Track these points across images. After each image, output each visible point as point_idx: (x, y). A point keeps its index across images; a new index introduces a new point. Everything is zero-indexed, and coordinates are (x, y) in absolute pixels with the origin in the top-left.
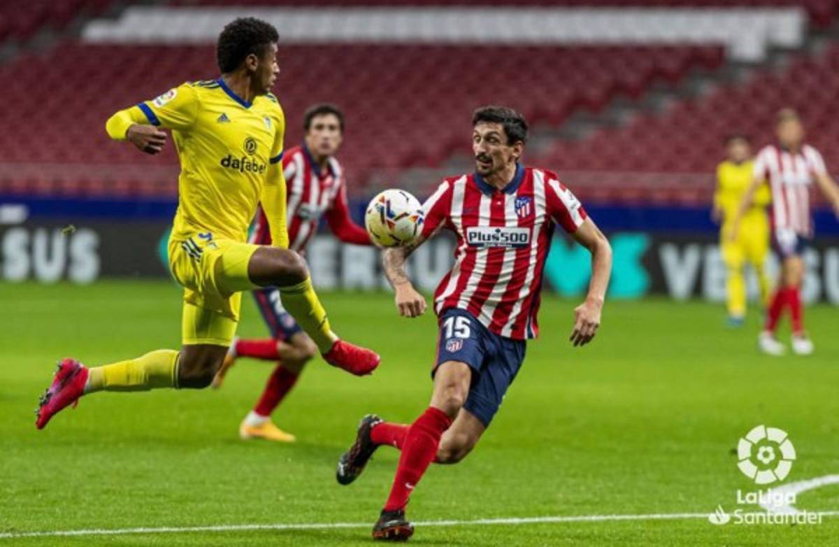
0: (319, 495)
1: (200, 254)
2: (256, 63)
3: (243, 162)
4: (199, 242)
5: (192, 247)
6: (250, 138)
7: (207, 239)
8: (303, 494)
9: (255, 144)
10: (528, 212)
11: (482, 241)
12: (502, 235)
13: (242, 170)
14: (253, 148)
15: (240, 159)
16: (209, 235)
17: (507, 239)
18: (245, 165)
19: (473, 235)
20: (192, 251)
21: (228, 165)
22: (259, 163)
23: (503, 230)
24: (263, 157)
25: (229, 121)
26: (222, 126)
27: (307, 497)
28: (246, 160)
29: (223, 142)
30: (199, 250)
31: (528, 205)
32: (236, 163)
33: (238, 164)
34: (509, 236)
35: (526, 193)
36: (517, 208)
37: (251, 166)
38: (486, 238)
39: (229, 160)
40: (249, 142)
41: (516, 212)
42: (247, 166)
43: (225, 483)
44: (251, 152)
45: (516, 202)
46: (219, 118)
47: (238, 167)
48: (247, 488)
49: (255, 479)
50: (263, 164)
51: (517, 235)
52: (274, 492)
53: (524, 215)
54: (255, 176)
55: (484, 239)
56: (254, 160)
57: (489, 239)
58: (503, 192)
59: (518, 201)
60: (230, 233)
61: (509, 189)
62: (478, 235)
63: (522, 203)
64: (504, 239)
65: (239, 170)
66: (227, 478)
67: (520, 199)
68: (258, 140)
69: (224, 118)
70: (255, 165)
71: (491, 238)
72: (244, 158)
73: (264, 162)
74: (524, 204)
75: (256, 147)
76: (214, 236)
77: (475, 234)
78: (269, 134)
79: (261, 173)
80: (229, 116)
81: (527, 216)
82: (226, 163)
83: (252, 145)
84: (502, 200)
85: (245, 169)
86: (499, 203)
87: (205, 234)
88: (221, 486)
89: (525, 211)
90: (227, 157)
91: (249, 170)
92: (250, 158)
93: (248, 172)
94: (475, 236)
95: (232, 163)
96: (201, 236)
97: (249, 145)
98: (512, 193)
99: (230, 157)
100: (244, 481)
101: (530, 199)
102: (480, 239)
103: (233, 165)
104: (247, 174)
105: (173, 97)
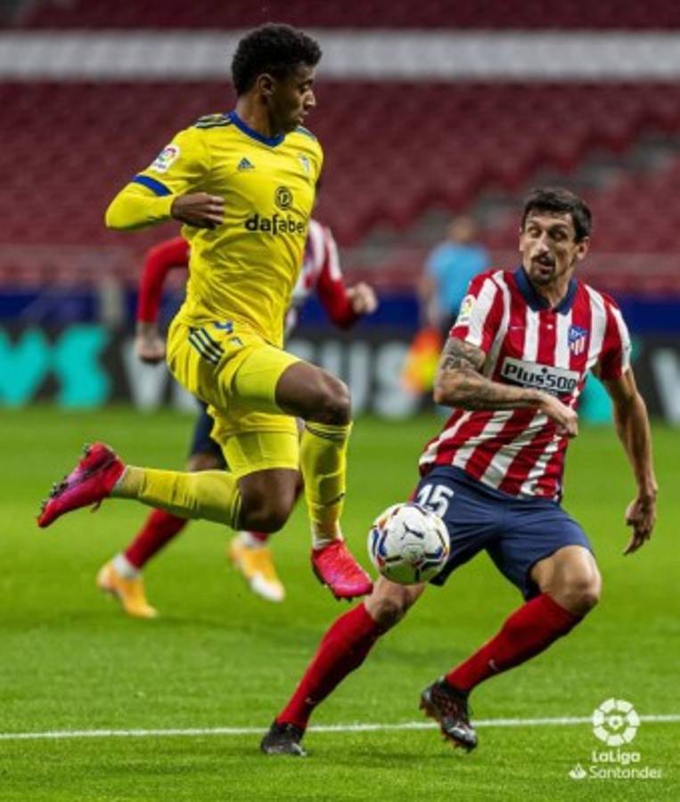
0: (191, 690)
1: (218, 353)
2: (273, 88)
3: (275, 221)
4: (216, 334)
5: (207, 342)
6: (281, 187)
7: (226, 330)
8: (170, 688)
9: (290, 194)
10: (582, 349)
11: (521, 381)
12: (549, 377)
13: (275, 232)
14: (288, 201)
15: (271, 219)
16: (229, 325)
17: (554, 383)
18: (278, 224)
19: (511, 369)
20: (207, 348)
21: (255, 229)
22: (297, 219)
23: (551, 370)
24: (300, 210)
25: (253, 167)
26: (245, 175)
27: (176, 692)
28: (278, 219)
29: (247, 196)
30: (216, 345)
31: (583, 339)
32: (266, 223)
33: (269, 225)
34: (556, 380)
35: (582, 322)
36: (571, 340)
37: (288, 225)
38: (528, 377)
39: (255, 220)
40: (281, 192)
41: (569, 344)
42: (280, 226)
43: (64, 673)
44: (285, 206)
45: (570, 331)
46: (240, 166)
47: (269, 229)
48: (95, 680)
49: (105, 669)
50: (302, 220)
51: (565, 379)
52: (131, 687)
53: (577, 353)
54: (292, 238)
55: (525, 379)
56: (289, 216)
57: (531, 379)
58: (555, 311)
59: (573, 331)
60: (257, 323)
61: (562, 308)
62: (518, 370)
63: (577, 334)
64: (550, 382)
65: (271, 232)
66: (67, 666)
67: (576, 329)
68: (295, 189)
69: (245, 164)
70: (292, 223)
71: (535, 379)
72: (275, 216)
73: (304, 218)
74: (579, 337)
75: (291, 199)
76: (235, 327)
77: (515, 368)
78: (306, 179)
79: (300, 232)
80: (252, 162)
81: (580, 354)
82: (252, 225)
83: (285, 197)
84: (554, 322)
85: (279, 231)
86: (550, 327)
87: (223, 323)
88: (59, 679)
89: (579, 347)
90: (252, 216)
91: (285, 231)
92: (284, 215)
93: (284, 234)
94: (514, 371)
95: (260, 223)
96: (217, 325)
97: (282, 197)
98: (565, 314)
99: (257, 216)
100: (90, 672)
101: (585, 332)
102: (519, 376)
103: (262, 228)
104: (281, 236)
105: (177, 154)
